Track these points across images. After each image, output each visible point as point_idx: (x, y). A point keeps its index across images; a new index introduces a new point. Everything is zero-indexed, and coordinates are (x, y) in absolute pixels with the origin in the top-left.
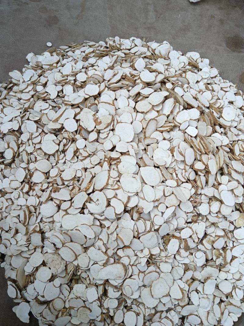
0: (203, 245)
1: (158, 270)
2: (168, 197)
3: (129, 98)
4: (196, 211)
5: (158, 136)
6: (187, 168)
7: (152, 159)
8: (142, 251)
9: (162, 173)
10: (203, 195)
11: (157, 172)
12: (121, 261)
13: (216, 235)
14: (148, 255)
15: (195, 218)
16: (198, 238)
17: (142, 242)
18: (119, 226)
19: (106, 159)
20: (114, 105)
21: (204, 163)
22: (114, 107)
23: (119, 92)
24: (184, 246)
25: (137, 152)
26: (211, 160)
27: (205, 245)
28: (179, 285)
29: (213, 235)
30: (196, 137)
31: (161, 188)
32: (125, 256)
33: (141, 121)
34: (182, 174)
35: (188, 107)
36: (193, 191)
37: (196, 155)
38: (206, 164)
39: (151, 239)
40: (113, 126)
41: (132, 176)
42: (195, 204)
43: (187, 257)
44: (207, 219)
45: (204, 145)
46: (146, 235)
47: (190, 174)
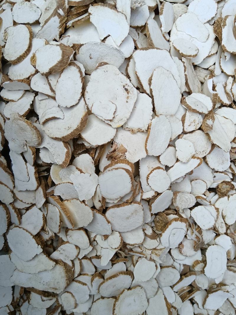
1: (132, 268)
4: (233, 170)
8: (106, 237)
9: (187, 73)
17: (109, 222)
25: (137, 4)
28: (166, 296)
34: (225, 87)
39: (130, 216)
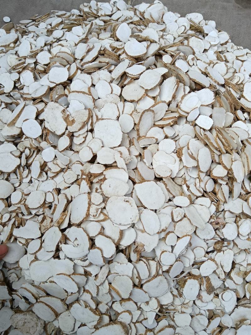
0: (231, 279)
1: (172, 323)
2: (179, 222)
3: (111, 82)
4: (219, 236)
5: (156, 133)
6: (202, 176)
7: (151, 167)
8: (147, 303)
9: (168, 187)
10: (227, 212)
11: (160, 188)
12: (120, 318)
13: (249, 263)
14: (157, 309)
15: (218, 246)
16: (224, 272)
17: (146, 292)
18: (112, 272)
19: (84, 177)
20: (90, 94)
21: (225, 167)
22: (91, 97)
23: (96, 75)
24: (207, 287)
25: (129, 161)
26: (235, 162)
27: (234, 279)
29: (245, 264)
30: (210, 130)
31: (168, 210)
32: (124, 312)
33: (131, 115)
34: (195, 186)
35: (197, 87)
36: (213, 208)
37: (214, 156)
38: (229, 168)
39: (158, 285)
40: (92, 125)
41: (124, 200)
42: (217, 226)
43: (212, 302)
44: (235, 244)
45: (223, 140)
46: (151, 282)
47: (206, 184)
